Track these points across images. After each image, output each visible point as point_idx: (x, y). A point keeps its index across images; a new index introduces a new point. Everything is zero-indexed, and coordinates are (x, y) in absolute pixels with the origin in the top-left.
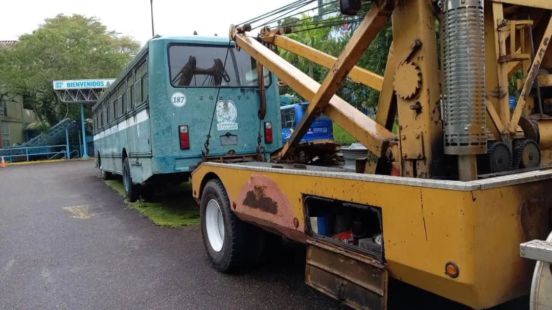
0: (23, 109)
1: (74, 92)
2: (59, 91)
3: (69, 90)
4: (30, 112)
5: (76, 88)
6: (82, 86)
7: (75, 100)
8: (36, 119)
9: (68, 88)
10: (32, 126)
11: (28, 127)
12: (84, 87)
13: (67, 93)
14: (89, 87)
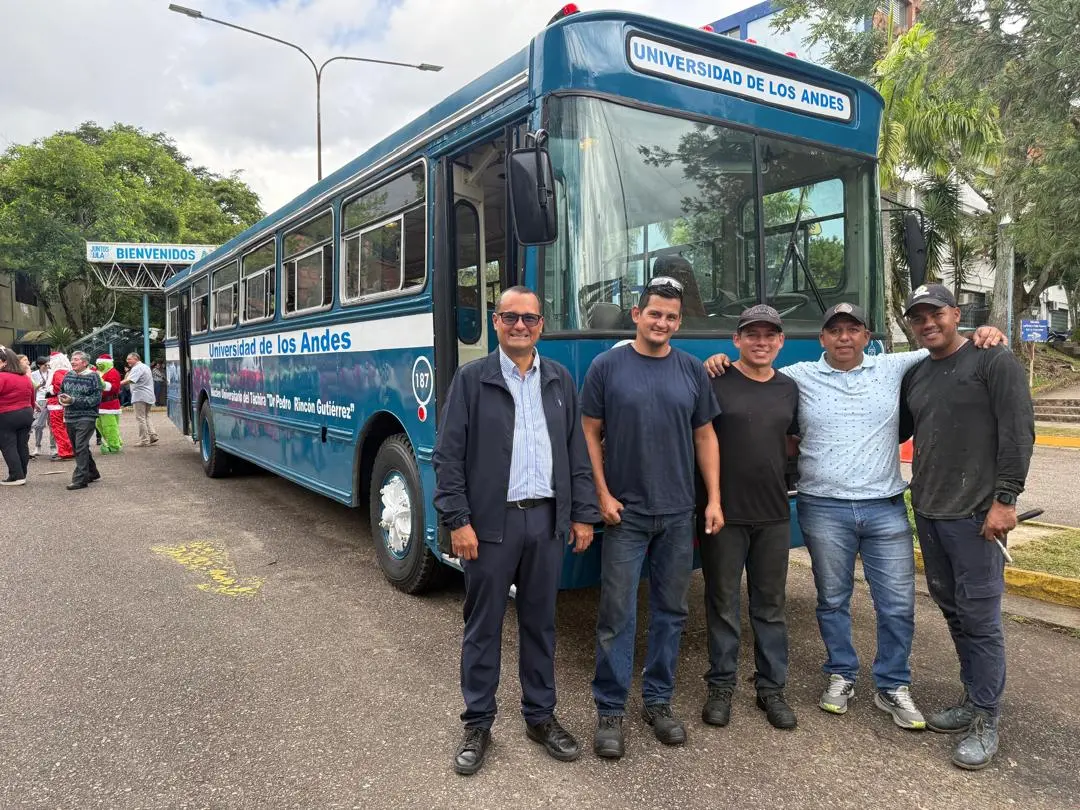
0: (16, 303)
1: (131, 269)
2: (99, 264)
3: (120, 264)
4: (29, 309)
5: (135, 261)
6: (148, 257)
7: (134, 285)
8: (42, 323)
9: (120, 260)
10: (32, 336)
11: (22, 340)
12: (152, 260)
13: (116, 269)
14: (163, 261)
